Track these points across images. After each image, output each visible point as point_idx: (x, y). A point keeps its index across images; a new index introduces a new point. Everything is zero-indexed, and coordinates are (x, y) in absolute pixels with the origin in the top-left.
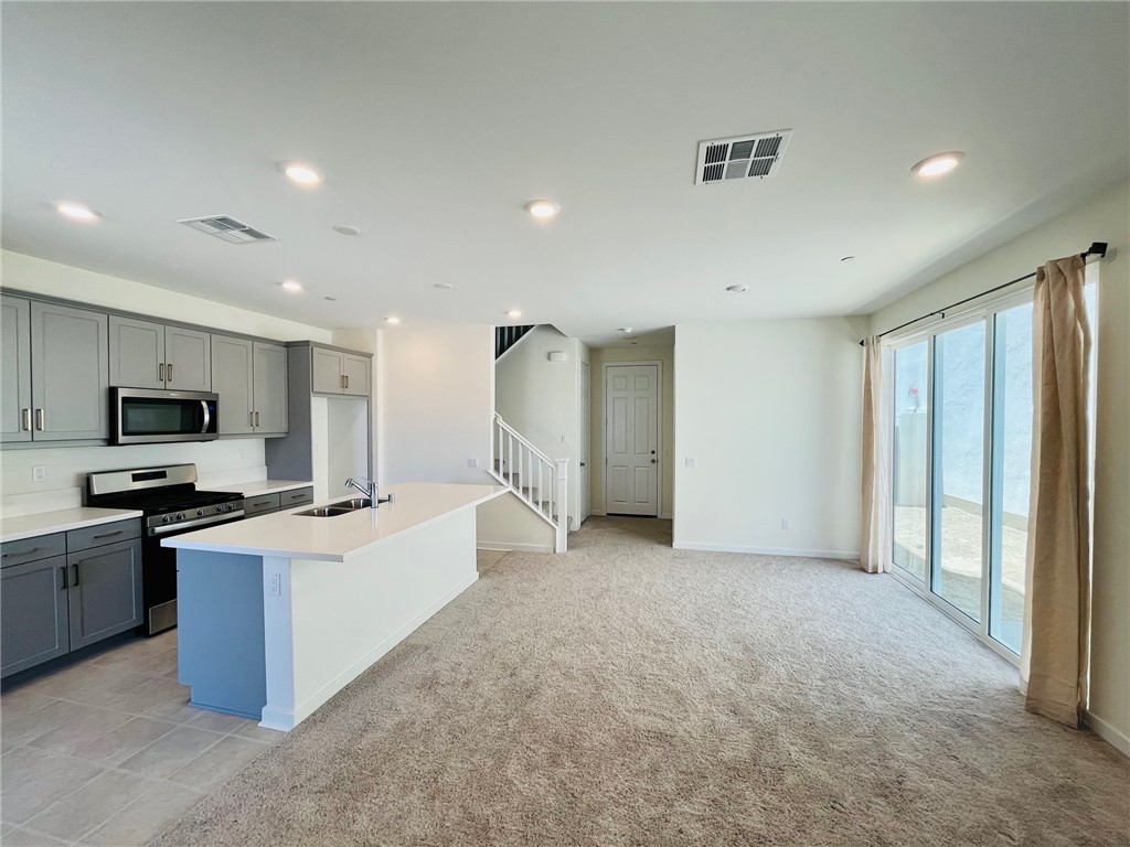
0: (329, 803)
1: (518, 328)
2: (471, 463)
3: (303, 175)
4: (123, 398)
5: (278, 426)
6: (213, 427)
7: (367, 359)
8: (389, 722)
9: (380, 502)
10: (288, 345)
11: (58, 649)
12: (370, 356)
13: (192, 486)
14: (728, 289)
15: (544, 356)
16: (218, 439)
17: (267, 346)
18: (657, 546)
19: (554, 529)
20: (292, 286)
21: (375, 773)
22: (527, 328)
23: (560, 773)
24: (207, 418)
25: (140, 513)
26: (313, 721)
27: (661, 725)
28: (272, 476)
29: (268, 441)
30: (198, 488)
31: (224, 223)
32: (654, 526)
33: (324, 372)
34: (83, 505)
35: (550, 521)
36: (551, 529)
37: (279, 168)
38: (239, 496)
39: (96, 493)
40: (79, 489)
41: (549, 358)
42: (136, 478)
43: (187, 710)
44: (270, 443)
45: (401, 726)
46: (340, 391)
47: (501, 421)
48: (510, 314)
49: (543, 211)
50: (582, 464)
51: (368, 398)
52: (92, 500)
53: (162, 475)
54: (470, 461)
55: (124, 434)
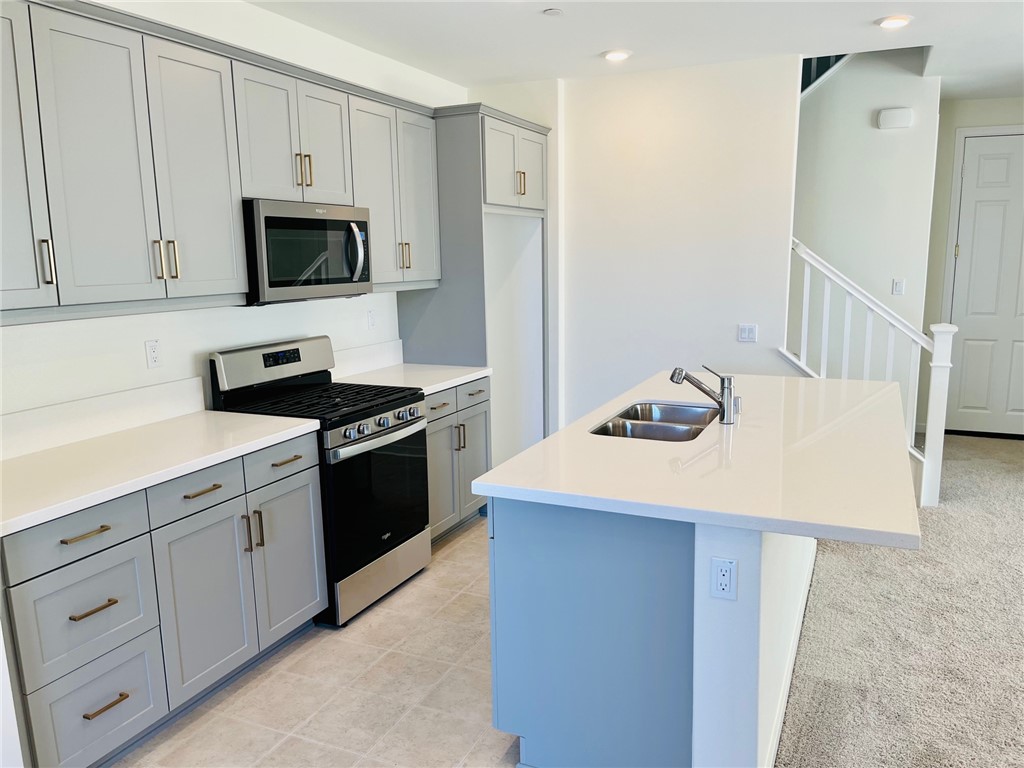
2: (744, 335)
4: (267, 218)
6: (366, 276)
7: (541, 137)
10: (437, 114)
11: (247, 651)
12: (544, 131)
13: (326, 374)
16: (371, 291)
17: (413, 116)
19: (921, 462)
24: (360, 254)
25: (314, 424)
29: (402, 296)
30: (335, 379)
34: (206, 409)
39: (227, 388)
40: (199, 379)
41: (875, 119)
42: (267, 361)
46: (514, 200)
47: (803, 248)
51: (542, 215)
52: (224, 400)
53: (295, 356)
54: (743, 330)
55: (272, 284)
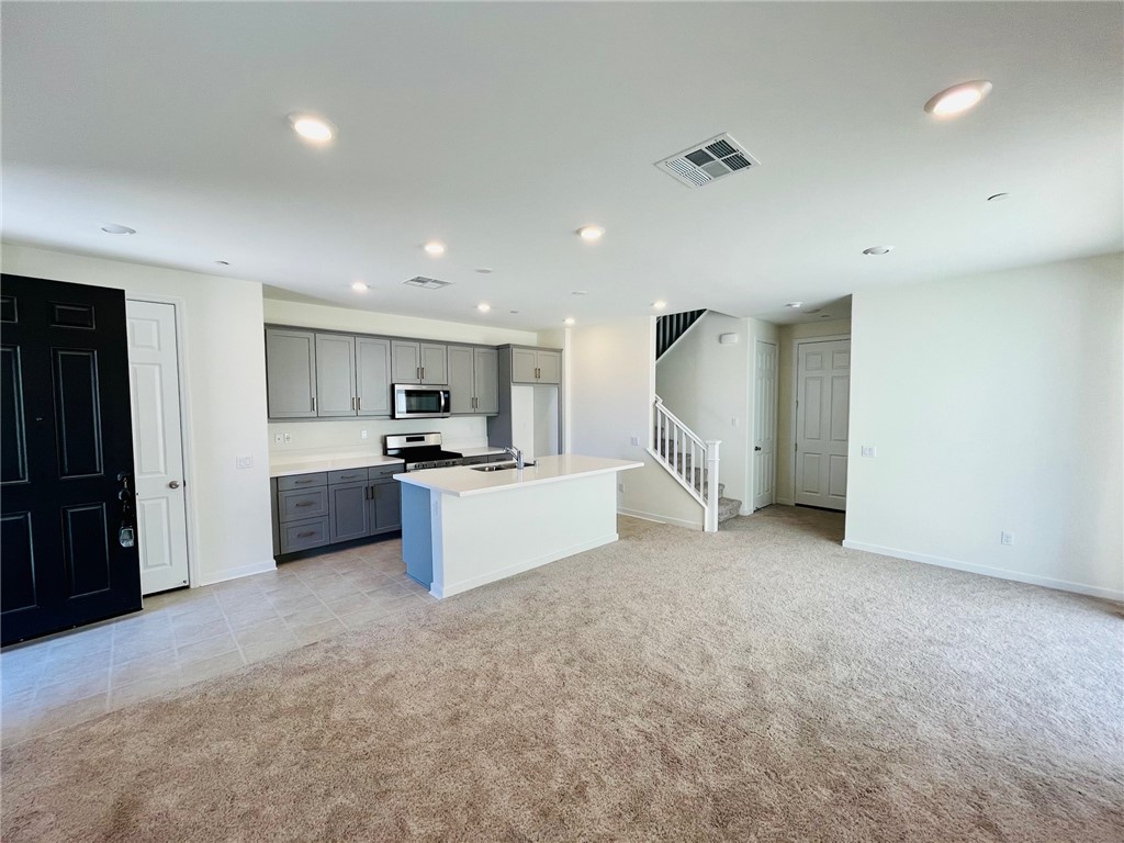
0: (435, 637)
1: (692, 313)
2: (634, 441)
3: (435, 249)
5: (493, 409)
6: (447, 408)
7: (558, 354)
8: (490, 610)
9: (526, 465)
10: (498, 348)
11: (364, 533)
12: (560, 351)
13: (439, 447)
14: (866, 252)
15: (716, 340)
16: (452, 416)
17: (485, 350)
18: (823, 542)
19: (704, 508)
20: (484, 308)
21: (465, 632)
22: (700, 312)
23: (567, 670)
24: (443, 402)
25: (403, 461)
26: (456, 598)
27: (670, 670)
28: (491, 445)
29: (488, 418)
30: (442, 448)
31: (419, 280)
32: (826, 520)
33: (520, 366)
34: (380, 453)
35: (700, 500)
36: (700, 509)
37: (421, 247)
38: (459, 455)
39: (389, 448)
40: (379, 444)
41: (720, 339)
42: (408, 440)
43: (404, 577)
44: (489, 419)
45: (495, 615)
46: (534, 380)
47: (660, 405)
48: (656, 305)
49: (592, 234)
50: (757, 449)
51: (559, 385)
53: (422, 439)
54: (632, 439)
